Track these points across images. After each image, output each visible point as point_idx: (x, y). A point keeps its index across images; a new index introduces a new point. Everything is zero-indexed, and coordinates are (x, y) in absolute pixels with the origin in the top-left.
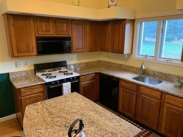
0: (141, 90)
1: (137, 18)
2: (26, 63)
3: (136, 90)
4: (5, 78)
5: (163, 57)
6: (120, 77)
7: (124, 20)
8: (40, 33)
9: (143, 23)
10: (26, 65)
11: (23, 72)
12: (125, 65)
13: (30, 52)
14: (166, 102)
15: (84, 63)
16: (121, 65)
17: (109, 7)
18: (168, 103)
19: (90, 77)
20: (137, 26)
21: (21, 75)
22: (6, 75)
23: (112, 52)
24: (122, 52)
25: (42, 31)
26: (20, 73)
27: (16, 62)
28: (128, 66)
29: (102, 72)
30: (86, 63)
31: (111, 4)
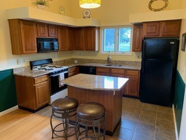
1: (101, 26)
2: (24, 60)
3: (109, 72)
4: (10, 74)
5: (119, 51)
6: (97, 66)
7: (95, 27)
8: (39, 35)
9: (105, 30)
10: (24, 62)
11: (23, 68)
12: (95, 60)
13: (33, 50)
14: (128, 75)
15: (62, 60)
16: (91, 60)
17: (84, 18)
18: (129, 75)
19: (73, 69)
20: (102, 31)
21: (22, 70)
22: (11, 71)
23: (86, 50)
24: (94, 50)
25: (40, 33)
26: (21, 68)
27: (17, 59)
28: (97, 60)
29: (81, 65)
30: (64, 61)
31: (85, 15)
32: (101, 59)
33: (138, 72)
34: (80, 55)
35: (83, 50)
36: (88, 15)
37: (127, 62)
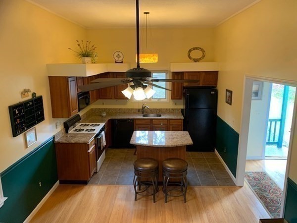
0: (154, 122)
3: (149, 124)
14: (171, 125)
17: (116, 62)
21: (60, 136)
23: (115, 99)
27: (56, 122)
31: (117, 59)
32: (132, 108)
33: (181, 121)
34: (103, 104)
35: (111, 99)
36: (120, 59)
37: (164, 109)
